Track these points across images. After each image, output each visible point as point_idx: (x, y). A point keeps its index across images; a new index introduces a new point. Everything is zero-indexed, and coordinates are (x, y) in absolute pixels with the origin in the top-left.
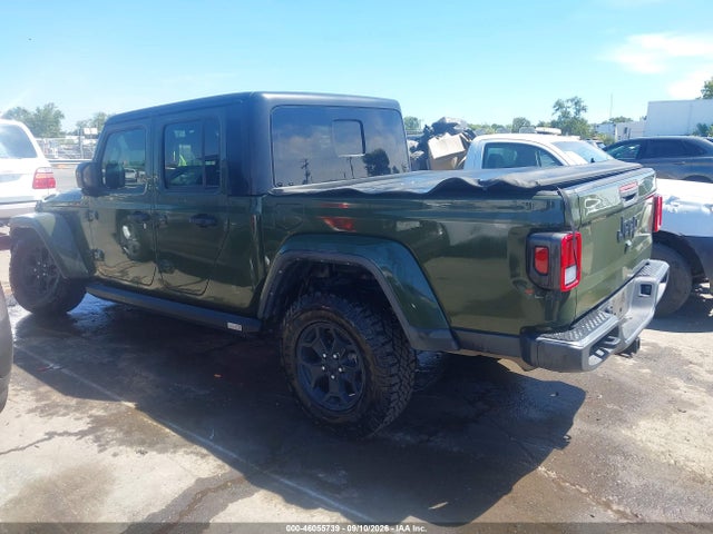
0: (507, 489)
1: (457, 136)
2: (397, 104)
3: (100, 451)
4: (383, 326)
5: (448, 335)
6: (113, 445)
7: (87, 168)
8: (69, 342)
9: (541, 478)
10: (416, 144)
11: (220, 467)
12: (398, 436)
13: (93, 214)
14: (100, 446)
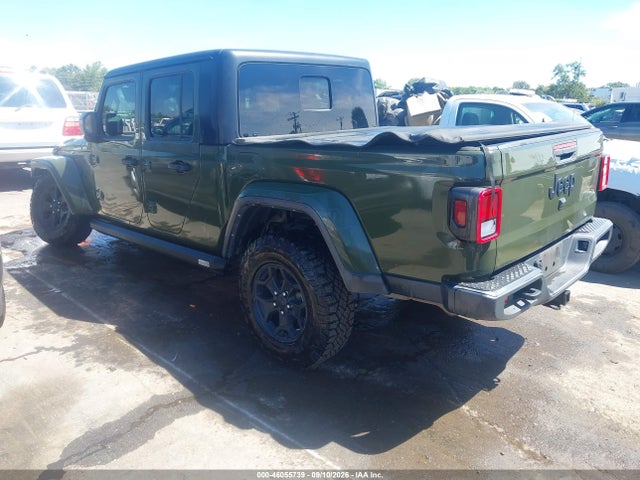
0: (428, 424)
1: (435, 95)
2: (367, 63)
3: (77, 366)
4: (325, 269)
5: (380, 280)
6: (89, 361)
7: (89, 117)
8: (74, 270)
9: (463, 416)
10: (397, 102)
11: (175, 386)
12: (340, 369)
13: (95, 159)
14: (77, 361)
